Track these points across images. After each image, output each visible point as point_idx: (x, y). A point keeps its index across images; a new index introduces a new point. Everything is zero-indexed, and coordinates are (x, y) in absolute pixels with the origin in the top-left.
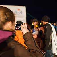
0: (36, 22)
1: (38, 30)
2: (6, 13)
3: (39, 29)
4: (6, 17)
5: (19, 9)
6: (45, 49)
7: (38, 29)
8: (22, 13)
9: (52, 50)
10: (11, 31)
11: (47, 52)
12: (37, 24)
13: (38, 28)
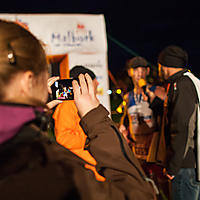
0: (140, 69)
1: (146, 98)
2: (13, 44)
3: (152, 94)
4: (10, 56)
5: (81, 27)
6: (171, 165)
7: (147, 95)
8: (92, 39)
9: (197, 170)
10: (31, 103)
11: (180, 177)
12: (142, 77)
13: (148, 90)
